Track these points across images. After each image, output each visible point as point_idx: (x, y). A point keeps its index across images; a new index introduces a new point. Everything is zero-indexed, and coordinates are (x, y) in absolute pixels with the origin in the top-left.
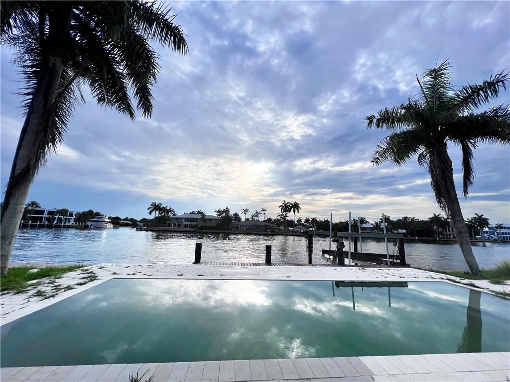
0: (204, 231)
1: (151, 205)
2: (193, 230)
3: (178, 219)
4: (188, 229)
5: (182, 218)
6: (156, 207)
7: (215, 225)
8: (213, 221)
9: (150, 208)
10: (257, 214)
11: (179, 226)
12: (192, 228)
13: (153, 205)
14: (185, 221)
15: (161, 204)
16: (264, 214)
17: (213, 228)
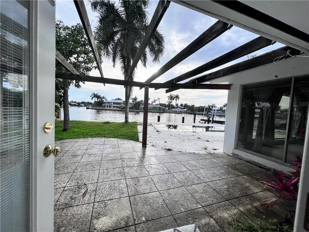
3: (109, 103)
6: (96, 96)
10: (155, 101)
11: (110, 107)
12: (118, 108)
13: (93, 94)
14: (114, 104)
15: (98, 94)
16: (159, 101)
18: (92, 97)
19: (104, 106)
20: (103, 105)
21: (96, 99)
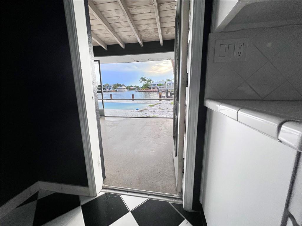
5: (156, 84)
6: (144, 80)
18: (141, 81)
19: (150, 89)
20: (149, 87)
21: (144, 82)
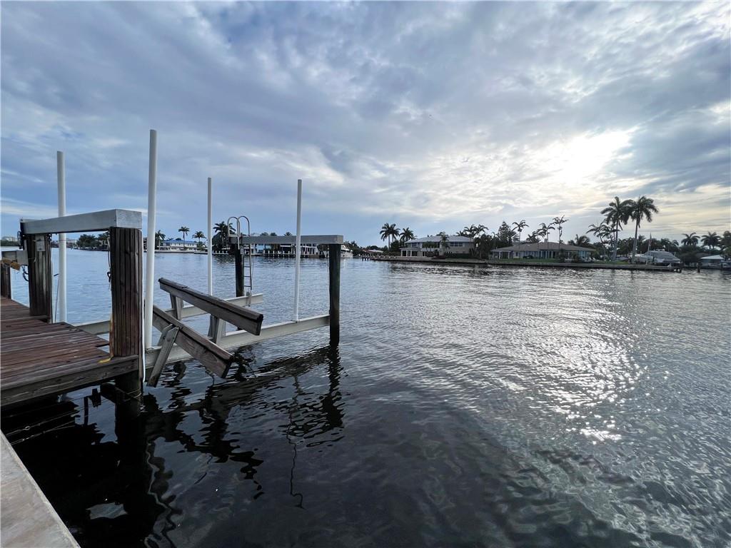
0: (446, 260)
1: (383, 228)
2: (430, 259)
3: (414, 244)
4: (425, 258)
5: (419, 243)
6: (390, 230)
7: (467, 252)
8: (464, 245)
9: (382, 232)
10: (544, 231)
11: (415, 254)
12: (428, 256)
13: (385, 228)
14: (423, 247)
15: (395, 225)
16: (560, 228)
17: (463, 256)
19: (404, 254)
